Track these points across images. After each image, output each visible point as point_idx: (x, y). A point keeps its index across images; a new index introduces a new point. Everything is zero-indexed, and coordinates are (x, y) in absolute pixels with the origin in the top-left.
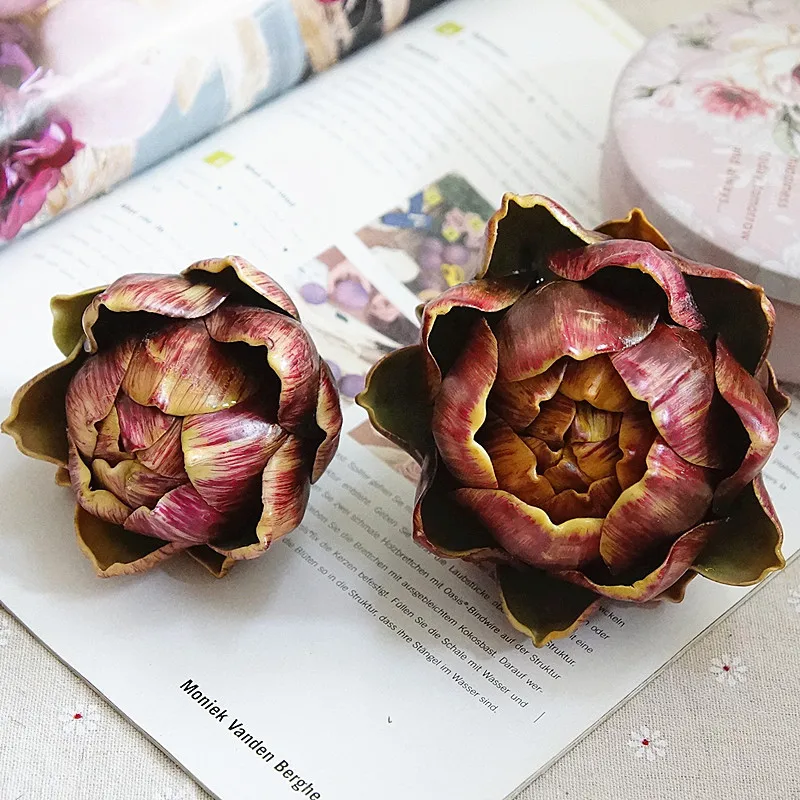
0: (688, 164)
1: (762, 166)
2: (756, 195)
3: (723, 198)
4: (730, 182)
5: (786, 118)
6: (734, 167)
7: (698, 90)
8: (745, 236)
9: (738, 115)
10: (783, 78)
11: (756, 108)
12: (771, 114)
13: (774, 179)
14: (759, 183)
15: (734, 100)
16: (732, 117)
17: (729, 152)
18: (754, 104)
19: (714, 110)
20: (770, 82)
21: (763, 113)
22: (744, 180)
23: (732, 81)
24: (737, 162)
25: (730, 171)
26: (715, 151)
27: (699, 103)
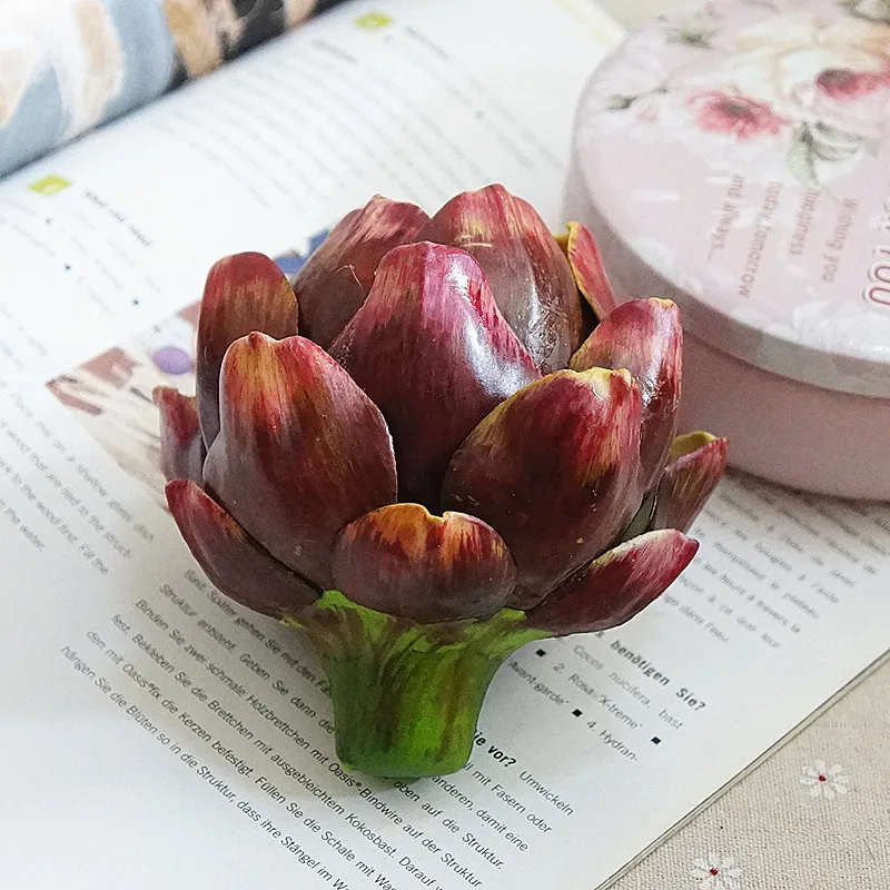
0: (673, 197)
1: (771, 200)
2: (760, 239)
3: (717, 242)
4: (727, 221)
5: (806, 138)
6: (734, 201)
7: (692, 101)
8: (744, 292)
9: (741, 133)
10: (805, 86)
11: (767, 125)
12: (786, 132)
13: (786, 217)
14: (765, 223)
15: (737, 114)
16: (734, 136)
17: (727, 181)
18: (764, 120)
19: (711, 127)
20: (787, 90)
21: (775, 131)
22: (746, 219)
23: (736, 90)
24: (737, 195)
25: (728, 207)
26: (709, 180)
27: (691, 118)
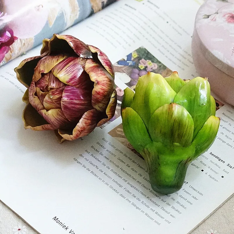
0: (222, 40)
7: (224, 16)
19: (229, 22)
26: (230, 35)
27: (225, 20)
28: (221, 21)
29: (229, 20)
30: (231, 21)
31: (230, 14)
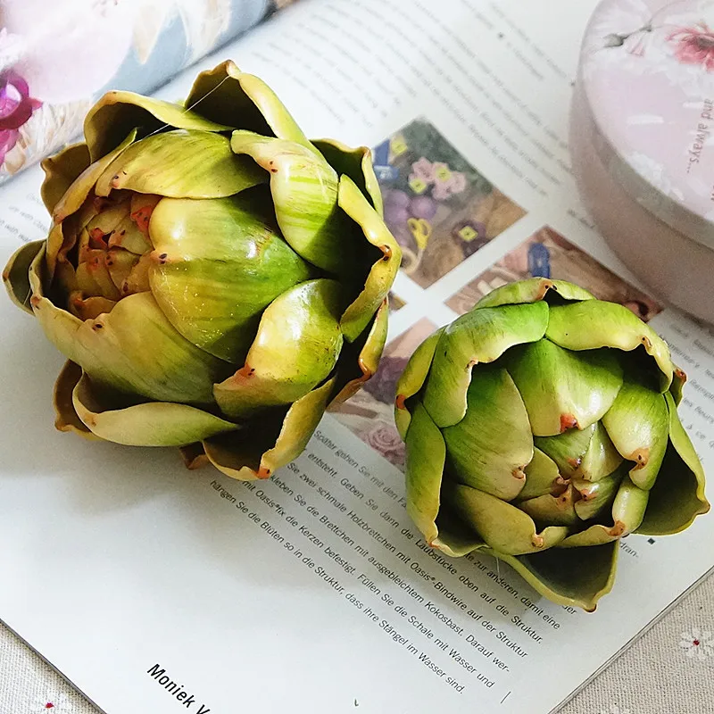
0: (660, 120)
3: (694, 158)
4: (701, 139)
6: (705, 122)
7: (671, 38)
9: (710, 65)
15: (706, 47)
16: (704, 67)
17: (700, 106)
19: (685, 59)
23: (705, 27)
24: (709, 118)
25: (701, 127)
26: (687, 105)
27: (671, 52)
28: (660, 54)
29: (685, 54)
30: (691, 55)
31: (688, 31)
